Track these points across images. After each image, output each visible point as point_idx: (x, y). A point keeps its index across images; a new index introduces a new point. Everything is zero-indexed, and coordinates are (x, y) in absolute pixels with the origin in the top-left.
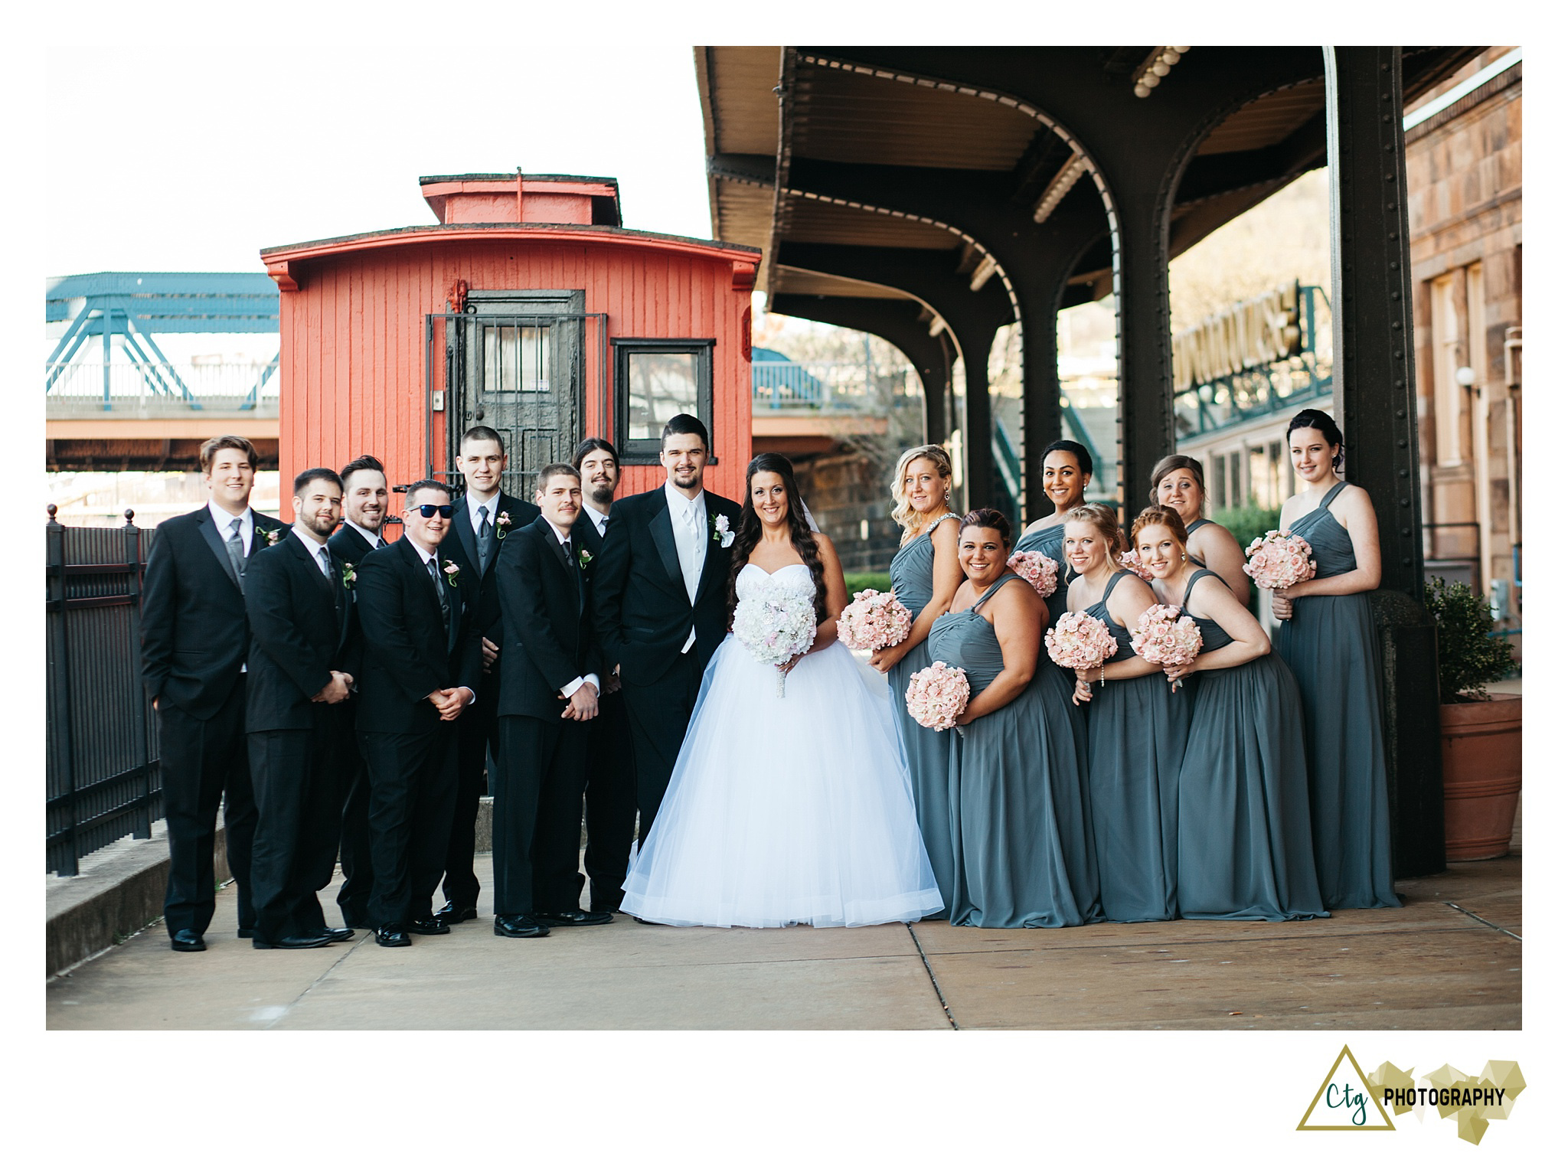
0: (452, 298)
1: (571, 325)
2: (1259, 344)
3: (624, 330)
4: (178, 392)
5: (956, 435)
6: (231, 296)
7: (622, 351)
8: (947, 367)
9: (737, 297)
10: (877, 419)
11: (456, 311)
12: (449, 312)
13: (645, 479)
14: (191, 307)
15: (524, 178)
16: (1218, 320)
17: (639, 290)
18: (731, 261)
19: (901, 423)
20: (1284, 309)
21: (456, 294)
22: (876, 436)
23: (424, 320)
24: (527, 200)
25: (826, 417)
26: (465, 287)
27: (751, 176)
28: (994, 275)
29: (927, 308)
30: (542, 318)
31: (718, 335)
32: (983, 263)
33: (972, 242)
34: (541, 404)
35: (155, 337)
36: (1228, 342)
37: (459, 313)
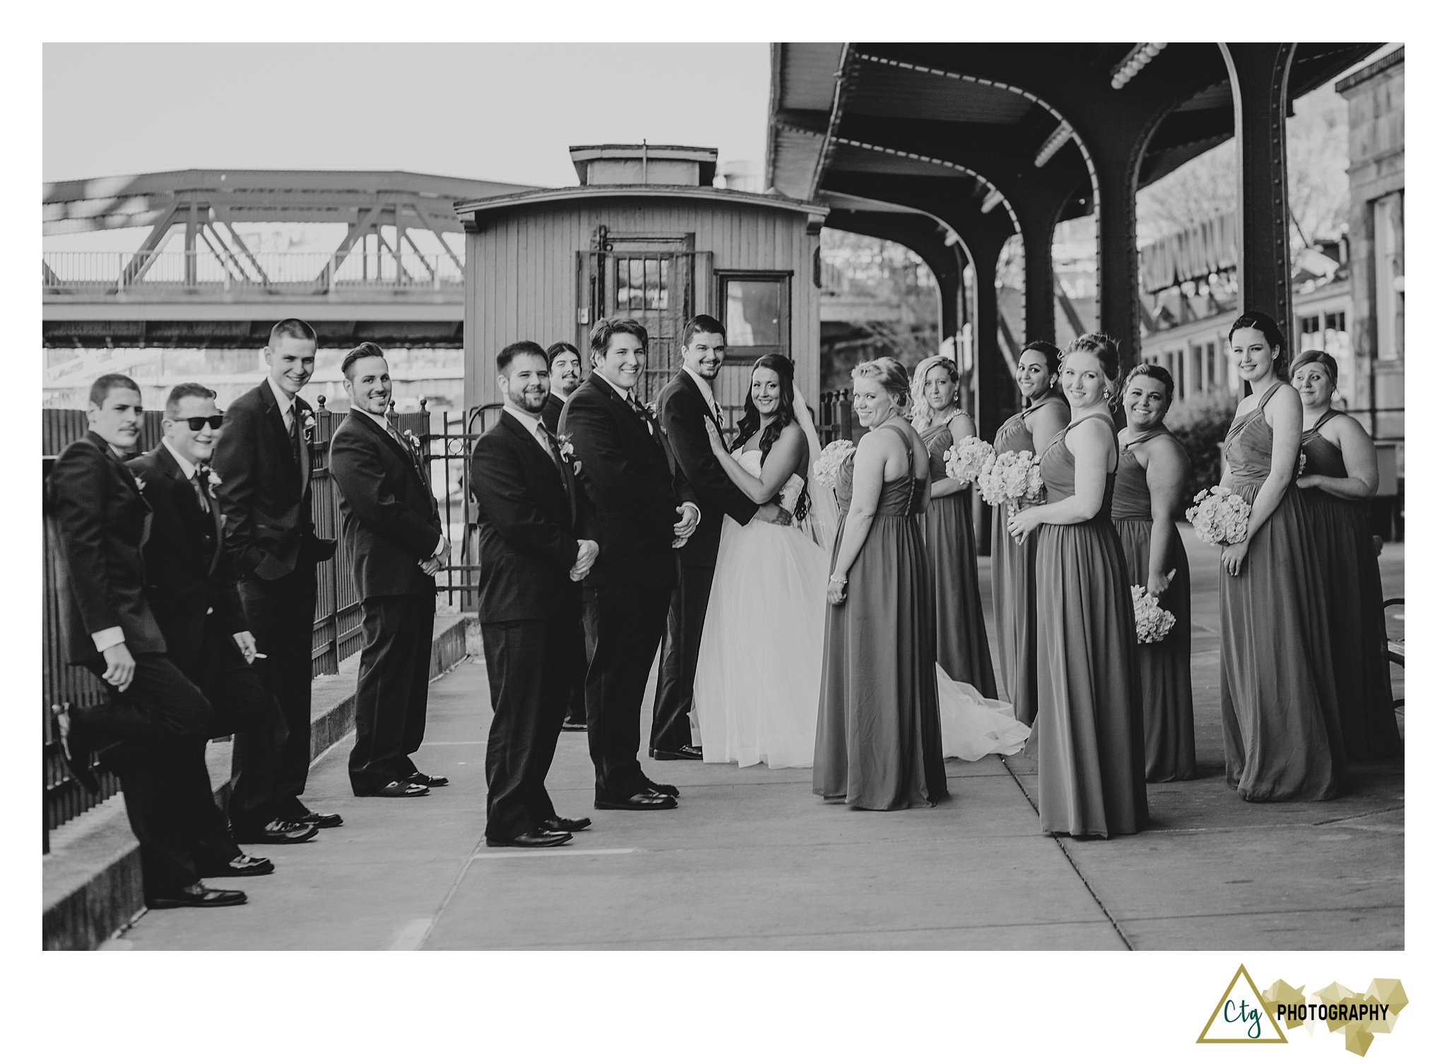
0: (595, 239)
1: (684, 259)
3: (724, 263)
4: (256, 277)
5: (967, 328)
6: (305, 191)
7: (723, 278)
8: (960, 272)
9: (810, 240)
10: (891, 307)
11: (598, 248)
12: (593, 250)
13: (739, 376)
14: (266, 199)
15: (648, 147)
16: (1197, 225)
17: (736, 232)
18: (807, 214)
19: (914, 311)
21: (598, 236)
22: (891, 322)
23: (574, 255)
24: (650, 163)
25: (844, 305)
26: (604, 230)
27: (807, 128)
28: (1001, 205)
29: (943, 224)
30: (662, 254)
31: (795, 268)
32: (989, 195)
33: (982, 179)
34: (661, 319)
35: (235, 226)
36: (1206, 245)
37: (600, 249)
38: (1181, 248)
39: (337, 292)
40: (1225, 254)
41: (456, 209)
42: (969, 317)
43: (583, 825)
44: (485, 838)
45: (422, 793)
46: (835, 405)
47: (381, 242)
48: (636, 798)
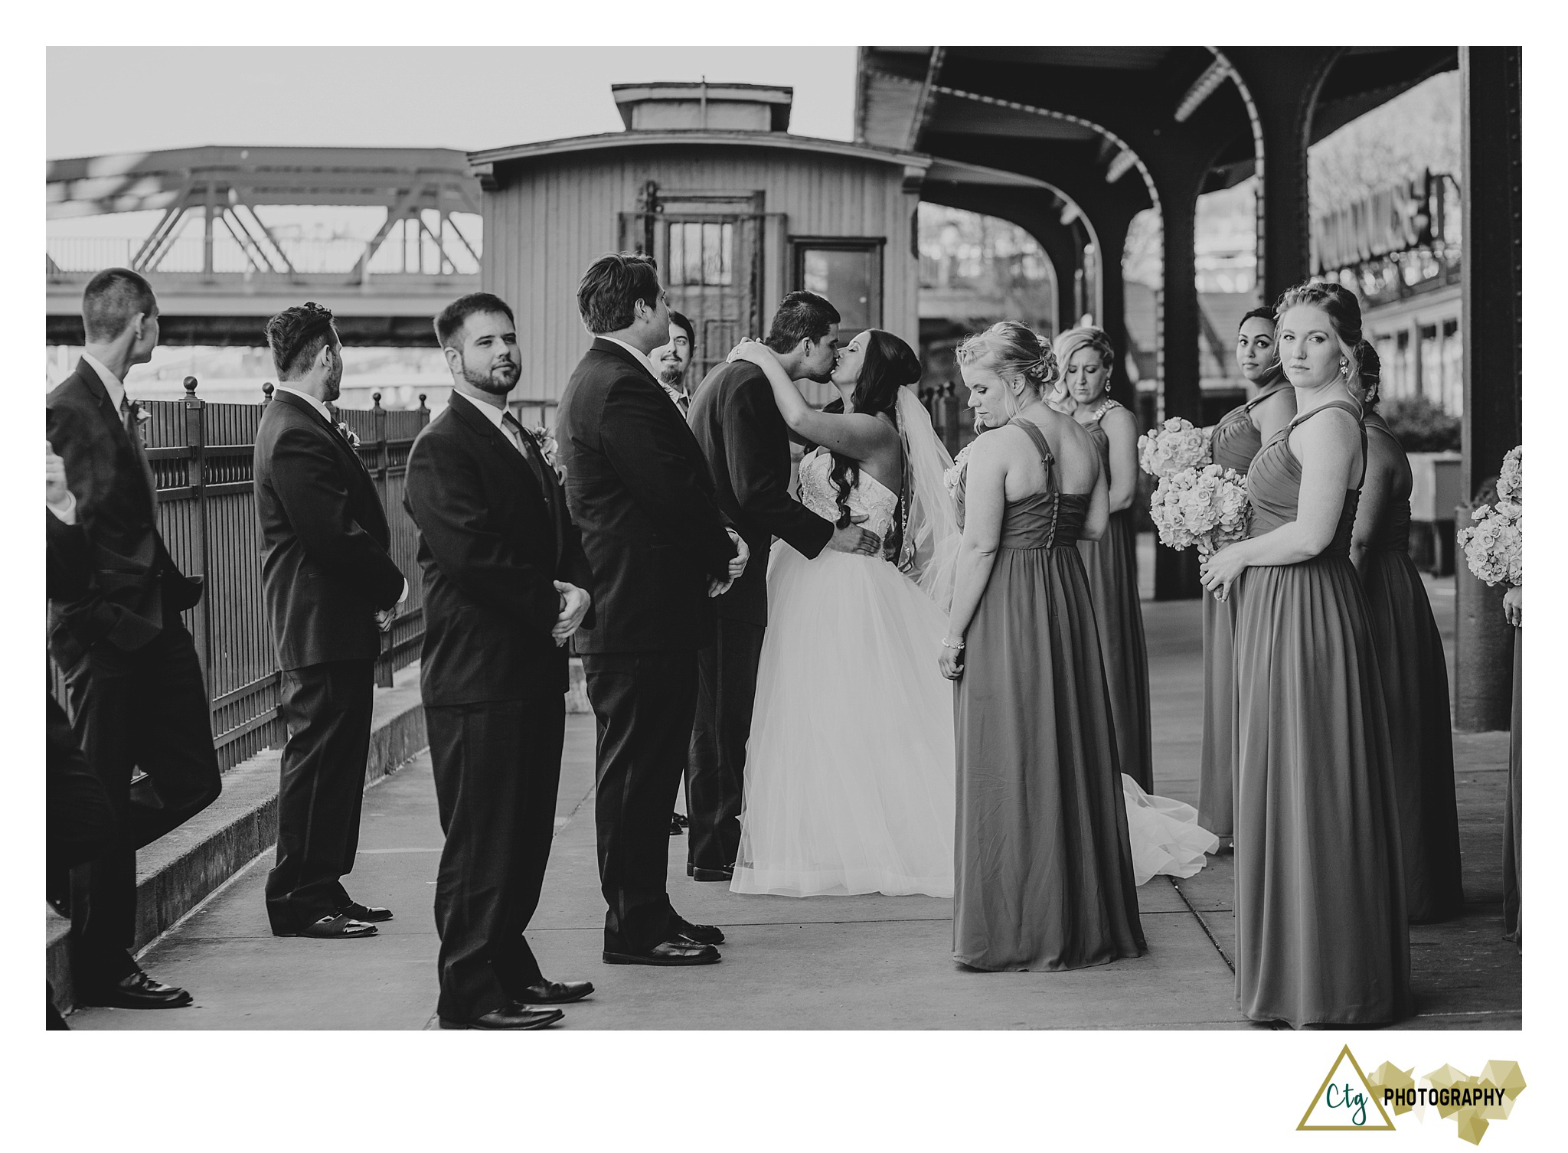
0: (641, 198)
1: (752, 224)
2: (1388, 232)
3: (800, 228)
4: (281, 267)
5: (1088, 317)
7: (799, 247)
8: (1080, 251)
9: (906, 200)
10: (994, 301)
11: (645, 209)
12: (640, 211)
14: (294, 180)
15: (708, 86)
16: (1347, 206)
17: (815, 190)
18: (903, 166)
19: (1022, 305)
20: (1413, 196)
21: (645, 194)
23: (616, 218)
24: (710, 105)
25: (942, 299)
26: (653, 187)
27: (903, 73)
28: (1134, 169)
29: (1060, 194)
30: (725, 216)
31: (888, 233)
32: (1121, 155)
33: (1111, 137)
34: (723, 297)
35: (259, 210)
36: (1356, 229)
37: (648, 211)
38: (1327, 233)
39: (372, 283)
40: (1381, 238)
41: (470, 160)
42: (1090, 305)
43: (581, 994)
44: (438, 1018)
45: (369, 933)
46: (937, 403)
47: (423, 227)
48: (662, 948)
